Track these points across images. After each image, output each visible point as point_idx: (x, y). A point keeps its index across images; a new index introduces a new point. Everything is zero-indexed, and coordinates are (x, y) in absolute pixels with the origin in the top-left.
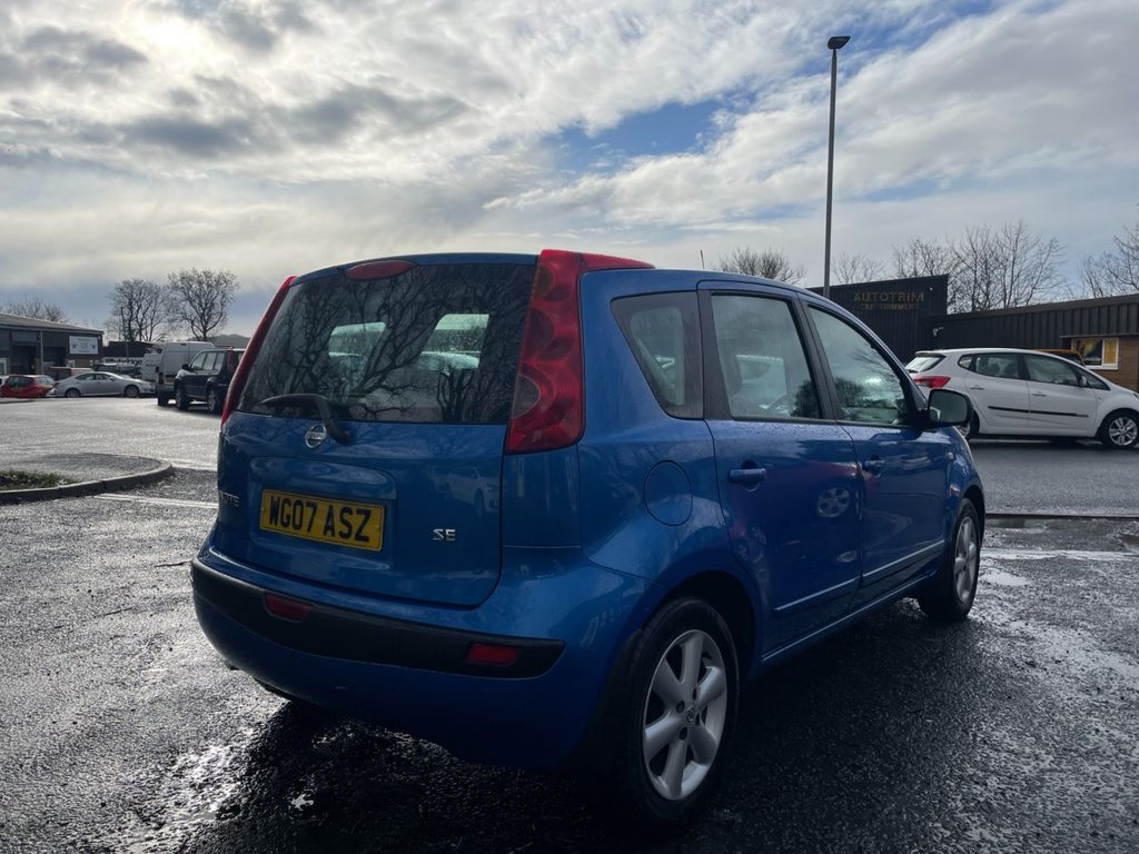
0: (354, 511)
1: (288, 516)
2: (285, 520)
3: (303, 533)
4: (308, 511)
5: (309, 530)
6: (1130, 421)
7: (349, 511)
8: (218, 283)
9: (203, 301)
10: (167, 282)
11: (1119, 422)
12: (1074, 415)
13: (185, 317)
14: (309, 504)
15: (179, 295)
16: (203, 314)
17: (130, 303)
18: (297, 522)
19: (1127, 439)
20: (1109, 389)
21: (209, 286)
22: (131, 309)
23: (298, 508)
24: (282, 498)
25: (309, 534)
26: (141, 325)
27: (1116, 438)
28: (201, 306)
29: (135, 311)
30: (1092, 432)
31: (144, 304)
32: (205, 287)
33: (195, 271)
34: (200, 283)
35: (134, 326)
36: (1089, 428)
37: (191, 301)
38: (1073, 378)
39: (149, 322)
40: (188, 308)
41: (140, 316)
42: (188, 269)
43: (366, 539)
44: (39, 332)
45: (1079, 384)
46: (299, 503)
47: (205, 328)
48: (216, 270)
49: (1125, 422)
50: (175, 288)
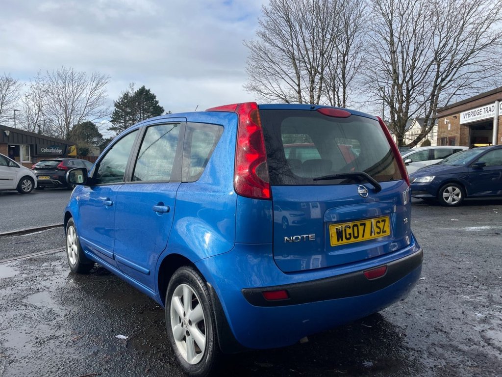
0: (381, 221)
1: (350, 234)
2: (348, 236)
3: (360, 239)
4: (361, 228)
5: (363, 236)
6: (29, 181)
7: (379, 222)
11: (25, 181)
12: (8, 179)
14: (361, 225)
18: (356, 235)
19: (28, 189)
20: (19, 167)
23: (355, 228)
24: (344, 226)
25: (363, 238)
27: (24, 188)
30: (15, 187)
36: (14, 185)
38: (5, 163)
43: (385, 232)
45: (8, 166)
46: (354, 226)
49: (27, 182)
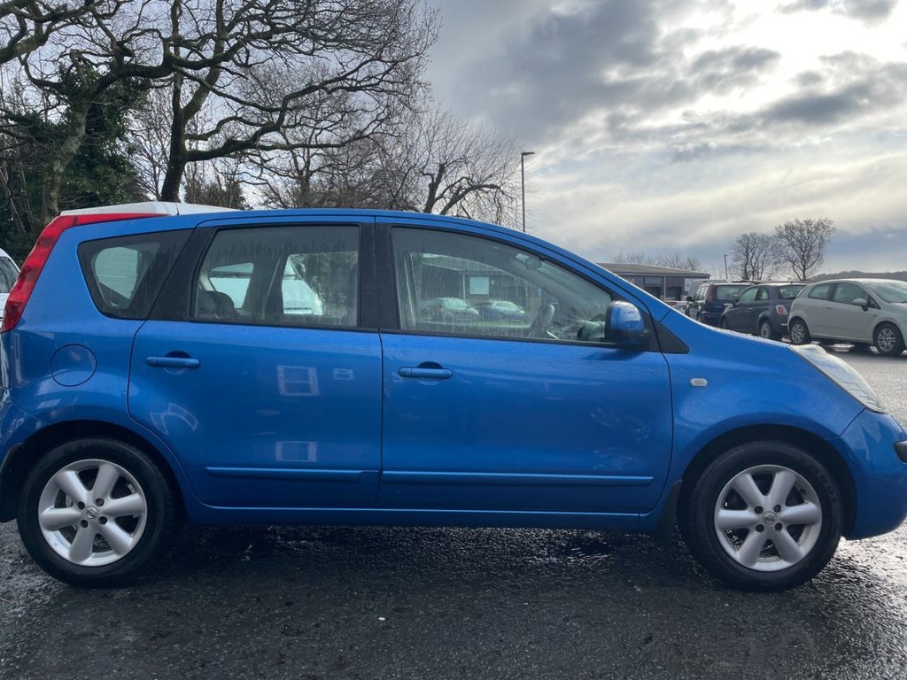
8: (817, 228)
9: (804, 245)
10: (775, 233)
13: (789, 259)
15: (784, 242)
16: (803, 256)
17: (747, 252)
21: (809, 232)
22: (747, 256)
26: (753, 268)
28: (802, 249)
29: (750, 257)
31: (757, 251)
32: (805, 233)
33: (797, 221)
34: (801, 231)
35: (749, 269)
37: (793, 245)
39: (760, 265)
40: (790, 251)
41: (754, 260)
42: (792, 221)
44: (663, 277)
47: (804, 266)
48: (815, 219)
50: (781, 236)
